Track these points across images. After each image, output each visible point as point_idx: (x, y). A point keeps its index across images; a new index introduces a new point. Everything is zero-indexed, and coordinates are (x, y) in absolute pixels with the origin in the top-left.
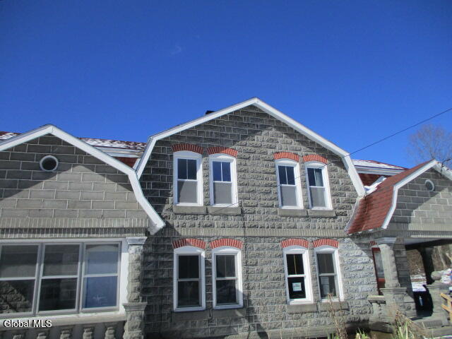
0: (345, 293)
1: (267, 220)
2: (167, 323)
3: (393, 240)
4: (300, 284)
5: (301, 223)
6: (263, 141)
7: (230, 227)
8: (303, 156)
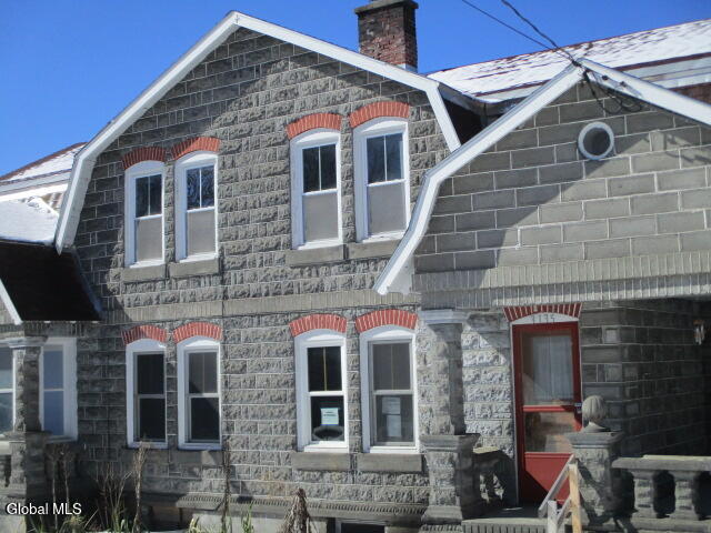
1: (265, 279)
4: (335, 411)
6: (268, 101)
7: (203, 299)
8: (349, 115)
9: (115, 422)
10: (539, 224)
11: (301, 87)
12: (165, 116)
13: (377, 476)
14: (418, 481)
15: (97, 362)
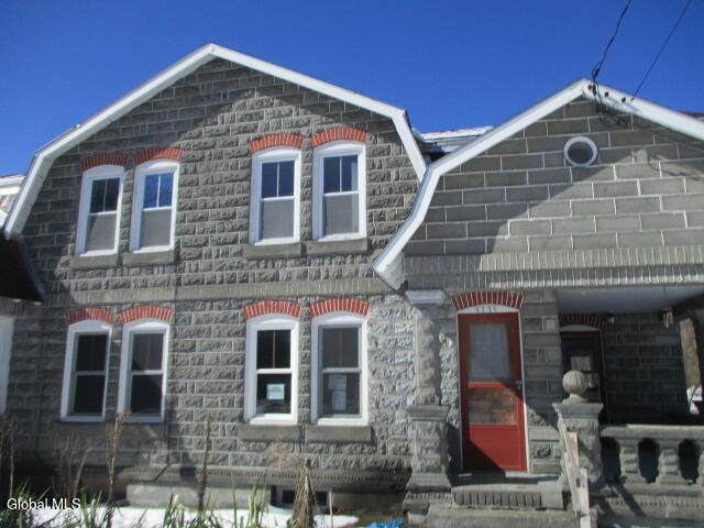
0: (371, 409)
1: (221, 269)
4: (282, 387)
6: (232, 122)
7: (155, 285)
8: (311, 136)
9: (48, 397)
10: (528, 217)
11: (266, 112)
12: (130, 128)
13: (325, 446)
14: (366, 450)
15: (35, 340)
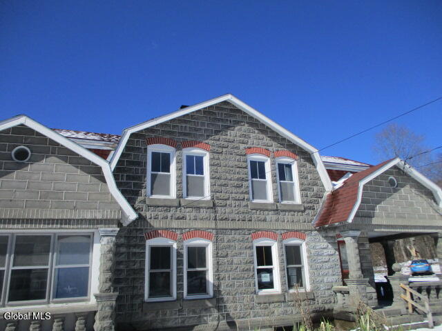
0: (311, 284)
1: (238, 213)
2: (138, 313)
3: (357, 233)
4: (269, 275)
5: (271, 216)
6: (236, 136)
7: (202, 219)
8: (273, 152)
9: (137, 287)
10: (382, 204)
11: (252, 135)
12: (177, 126)
14: (311, 303)
15: (124, 250)
